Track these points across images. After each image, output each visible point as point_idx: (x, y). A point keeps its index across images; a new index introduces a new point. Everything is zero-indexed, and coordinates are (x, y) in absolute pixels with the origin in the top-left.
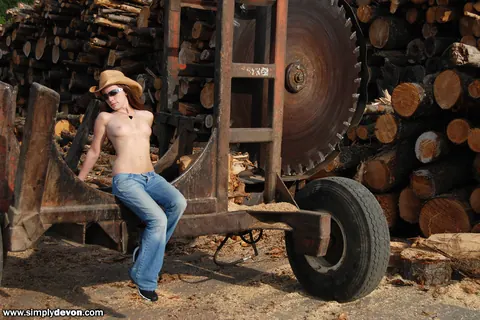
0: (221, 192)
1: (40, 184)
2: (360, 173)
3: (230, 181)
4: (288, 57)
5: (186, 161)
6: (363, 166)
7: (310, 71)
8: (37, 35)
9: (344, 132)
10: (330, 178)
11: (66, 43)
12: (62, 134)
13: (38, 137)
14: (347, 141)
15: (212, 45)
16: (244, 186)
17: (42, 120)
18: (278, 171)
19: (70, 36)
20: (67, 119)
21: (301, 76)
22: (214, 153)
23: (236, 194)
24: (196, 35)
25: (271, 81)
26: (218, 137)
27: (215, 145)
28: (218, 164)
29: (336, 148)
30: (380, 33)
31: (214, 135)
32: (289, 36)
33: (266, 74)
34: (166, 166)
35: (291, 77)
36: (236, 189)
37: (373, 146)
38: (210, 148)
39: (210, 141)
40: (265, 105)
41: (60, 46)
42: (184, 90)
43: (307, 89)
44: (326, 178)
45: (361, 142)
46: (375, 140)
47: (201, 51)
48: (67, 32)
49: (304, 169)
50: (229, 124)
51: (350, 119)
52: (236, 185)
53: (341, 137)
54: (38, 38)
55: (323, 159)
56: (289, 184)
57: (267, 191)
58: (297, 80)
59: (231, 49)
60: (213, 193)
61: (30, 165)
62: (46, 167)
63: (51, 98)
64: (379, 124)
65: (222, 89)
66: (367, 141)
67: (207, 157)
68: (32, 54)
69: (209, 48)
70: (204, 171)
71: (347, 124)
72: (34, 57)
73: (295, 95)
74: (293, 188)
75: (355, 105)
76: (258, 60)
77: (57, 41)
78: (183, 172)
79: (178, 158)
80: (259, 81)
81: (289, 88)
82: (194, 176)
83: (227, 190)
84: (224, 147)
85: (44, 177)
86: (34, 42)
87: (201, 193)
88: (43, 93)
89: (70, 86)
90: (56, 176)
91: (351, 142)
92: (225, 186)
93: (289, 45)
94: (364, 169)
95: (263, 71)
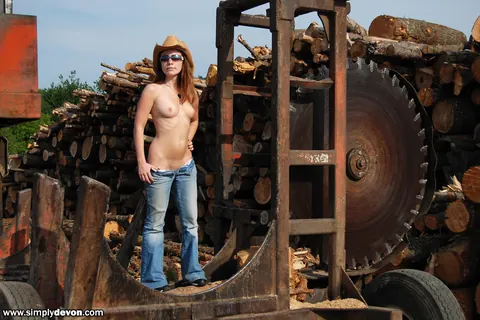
0: (282, 289)
1: (92, 283)
2: (432, 266)
3: (291, 276)
4: (348, 142)
5: (244, 256)
6: (433, 258)
7: (373, 157)
8: (83, 134)
9: (412, 221)
10: (400, 271)
11: (113, 142)
12: (111, 235)
13: (88, 233)
14: (415, 232)
15: (266, 137)
16: (306, 281)
17: (92, 214)
18: (343, 265)
19: (118, 135)
20: (115, 220)
21: (363, 162)
22: (273, 246)
23: (299, 290)
24: (247, 128)
25: (332, 168)
26: (276, 229)
27: (274, 237)
28: (277, 259)
29: (404, 238)
30: (444, 117)
31: (272, 227)
32: (349, 120)
33: (326, 161)
34: (222, 263)
35: (353, 162)
36: (297, 285)
37: (444, 237)
38: (269, 240)
39: (269, 233)
40: (326, 194)
41: (107, 145)
42: (238, 186)
43: (371, 176)
44: (396, 271)
45: (430, 232)
46: (445, 230)
47: (253, 144)
48: (114, 130)
49: (370, 262)
50: (288, 214)
51: (418, 206)
52: (298, 281)
53: (409, 226)
54: (85, 137)
55: (390, 251)
56: (355, 279)
57: (331, 287)
58: (359, 166)
59: (287, 135)
60: (273, 289)
61: (80, 263)
62: (97, 264)
63: (101, 192)
64: (448, 213)
65: (279, 179)
66: (436, 231)
67: (265, 251)
68: (79, 155)
69: (262, 141)
70: (263, 266)
71: (415, 212)
72: (81, 157)
73: (358, 183)
74: (359, 283)
75: (423, 191)
76: (318, 146)
77: (104, 140)
78: (241, 268)
79: (235, 253)
80: (319, 168)
81: (350, 175)
82: (253, 271)
83: (288, 287)
84: (284, 240)
85: (95, 275)
86: (81, 142)
87: (261, 291)
88: (94, 187)
89: (118, 186)
90: (108, 274)
91: (419, 233)
92: (286, 282)
93: (349, 130)
94: (435, 262)
95: (323, 158)
